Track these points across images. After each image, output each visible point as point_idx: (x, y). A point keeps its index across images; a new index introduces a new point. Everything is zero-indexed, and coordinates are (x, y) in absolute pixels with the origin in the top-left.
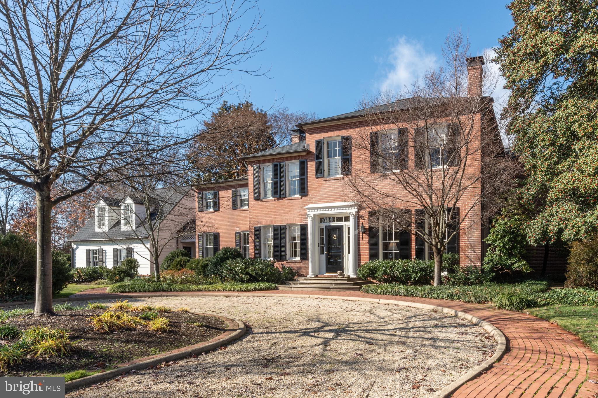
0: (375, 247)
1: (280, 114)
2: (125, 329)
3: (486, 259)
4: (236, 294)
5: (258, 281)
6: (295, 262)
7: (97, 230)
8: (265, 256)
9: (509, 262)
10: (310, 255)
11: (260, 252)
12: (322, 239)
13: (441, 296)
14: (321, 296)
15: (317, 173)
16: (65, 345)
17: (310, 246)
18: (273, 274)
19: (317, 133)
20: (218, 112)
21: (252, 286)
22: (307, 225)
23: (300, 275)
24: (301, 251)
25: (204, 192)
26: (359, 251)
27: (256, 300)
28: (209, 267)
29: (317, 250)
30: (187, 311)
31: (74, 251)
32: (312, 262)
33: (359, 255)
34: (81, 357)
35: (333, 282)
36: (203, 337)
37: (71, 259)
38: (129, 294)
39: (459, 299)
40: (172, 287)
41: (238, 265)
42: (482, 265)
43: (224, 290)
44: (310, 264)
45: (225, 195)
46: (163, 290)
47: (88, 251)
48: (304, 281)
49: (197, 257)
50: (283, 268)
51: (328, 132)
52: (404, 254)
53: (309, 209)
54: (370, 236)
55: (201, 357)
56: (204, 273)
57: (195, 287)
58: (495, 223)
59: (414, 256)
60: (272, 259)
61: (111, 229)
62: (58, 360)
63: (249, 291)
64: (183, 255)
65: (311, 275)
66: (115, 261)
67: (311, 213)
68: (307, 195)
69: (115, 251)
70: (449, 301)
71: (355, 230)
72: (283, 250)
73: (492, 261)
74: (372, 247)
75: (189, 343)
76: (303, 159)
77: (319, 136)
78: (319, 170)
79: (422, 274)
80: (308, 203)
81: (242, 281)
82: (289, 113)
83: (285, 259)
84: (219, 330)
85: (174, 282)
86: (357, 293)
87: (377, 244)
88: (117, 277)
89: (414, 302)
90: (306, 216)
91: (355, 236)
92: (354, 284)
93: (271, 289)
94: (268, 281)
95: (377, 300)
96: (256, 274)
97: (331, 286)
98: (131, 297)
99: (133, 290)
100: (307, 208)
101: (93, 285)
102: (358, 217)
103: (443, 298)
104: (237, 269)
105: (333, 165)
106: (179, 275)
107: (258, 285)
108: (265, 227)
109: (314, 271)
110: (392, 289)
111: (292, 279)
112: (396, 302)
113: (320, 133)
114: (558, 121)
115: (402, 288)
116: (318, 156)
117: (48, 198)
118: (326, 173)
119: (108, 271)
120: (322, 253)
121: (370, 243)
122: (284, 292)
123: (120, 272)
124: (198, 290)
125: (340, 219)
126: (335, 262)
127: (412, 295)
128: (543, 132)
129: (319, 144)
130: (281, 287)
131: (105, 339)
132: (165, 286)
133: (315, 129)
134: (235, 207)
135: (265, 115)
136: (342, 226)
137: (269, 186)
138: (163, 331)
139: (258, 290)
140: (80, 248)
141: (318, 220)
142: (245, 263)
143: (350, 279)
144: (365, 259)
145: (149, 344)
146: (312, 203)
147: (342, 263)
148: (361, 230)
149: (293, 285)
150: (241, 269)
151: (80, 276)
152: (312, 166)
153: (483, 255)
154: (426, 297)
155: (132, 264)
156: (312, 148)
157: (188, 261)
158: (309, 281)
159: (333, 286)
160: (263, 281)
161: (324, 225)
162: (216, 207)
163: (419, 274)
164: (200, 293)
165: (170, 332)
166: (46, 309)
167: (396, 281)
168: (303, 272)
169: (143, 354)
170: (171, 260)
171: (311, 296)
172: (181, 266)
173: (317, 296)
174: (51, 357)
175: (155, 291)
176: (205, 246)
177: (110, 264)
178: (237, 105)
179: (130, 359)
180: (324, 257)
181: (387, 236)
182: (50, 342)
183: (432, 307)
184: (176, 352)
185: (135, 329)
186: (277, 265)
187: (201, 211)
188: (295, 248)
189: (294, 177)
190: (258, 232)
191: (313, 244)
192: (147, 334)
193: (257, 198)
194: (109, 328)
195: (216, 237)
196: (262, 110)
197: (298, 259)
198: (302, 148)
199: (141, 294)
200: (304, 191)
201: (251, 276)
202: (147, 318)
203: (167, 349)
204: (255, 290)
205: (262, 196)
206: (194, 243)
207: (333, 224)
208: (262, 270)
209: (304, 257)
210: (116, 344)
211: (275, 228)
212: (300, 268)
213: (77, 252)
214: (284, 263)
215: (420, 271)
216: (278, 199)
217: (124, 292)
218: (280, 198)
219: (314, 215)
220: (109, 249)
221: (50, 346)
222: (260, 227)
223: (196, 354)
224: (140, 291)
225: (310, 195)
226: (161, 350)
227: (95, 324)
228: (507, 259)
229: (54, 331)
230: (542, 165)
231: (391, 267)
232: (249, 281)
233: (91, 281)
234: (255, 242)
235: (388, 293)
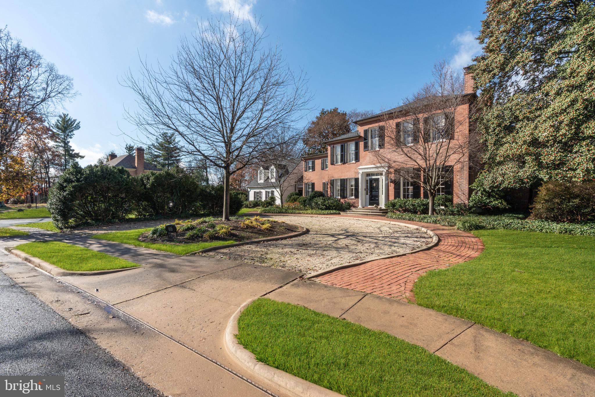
0: (398, 191)
1: (352, 113)
2: (253, 228)
3: (471, 199)
4: (316, 216)
5: (330, 209)
6: (352, 199)
7: (259, 182)
8: (336, 196)
9: (488, 201)
10: (360, 195)
11: (333, 193)
12: (367, 186)
13: (429, 221)
14: (359, 219)
15: (364, 149)
16: (229, 232)
17: (360, 190)
18: (338, 206)
19: (365, 125)
20: (319, 115)
21: (326, 212)
22: (359, 178)
23: (354, 207)
24: (355, 193)
25: (308, 161)
26: (388, 193)
27: (325, 219)
28: (306, 201)
29: (364, 192)
30: (284, 222)
31: (249, 192)
32: (361, 199)
33: (388, 196)
34: (234, 237)
35: (370, 211)
36: (283, 233)
37: (247, 196)
38: (267, 214)
39: (439, 223)
40: (287, 211)
41: (320, 201)
42: (469, 202)
43: (312, 214)
44: (360, 201)
45: (318, 162)
46: (283, 213)
47: (255, 192)
48: (355, 210)
49: (304, 196)
50: (345, 203)
51: (371, 124)
52: (416, 195)
53: (360, 169)
54: (395, 185)
55: (278, 241)
56: (304, 204)
57: (298, 212)
58: (479, 175)
59: (422, 196)
60: (339, 197)
61: (264, 181)
62: (226, 237)
63: (324, 214)
64: (297, 194)
65: (360, 206)
66: (266, 197)
67: (361, 171)
68: (359, 161)
69: (266, 192)
70: (433, 224)
71: (386, 181)
72: (345, 192)
73: (474, 200)
74: (396, 191)
75: (277, 235)
76: (357, 141)
77: (366, 127)
78: (366, 147)
79: (424, 208)
80: (359, 166)
81: (322, 209)
82: (357, 112)
83: (346, 197)
84: (292, 231)
85: (288, 208)
86: (383, 218)
87: (399, 189)
88: (266, 206)
89: (410, 224)
90: (358, 173)
91: (386, 184)
92: (383, 213)
93: (336, 214)
94: (335, 209)
95: (389, 222)
96: (329, 205)
97: (369, 213)
98: (268, 215)
99: (269, 212)
100: (358, 169)
101: (255, 209)
102: (388, 173)
103: (430, 223)
104: (319, 202)
105: (374, 142)
106: (292, 205)
107: (329, 212)
108: (336, 180)
109: (362, 204)
110: (402, 216)
111: (349, 209)
112: (399, 223)
113: (367, 125)
114: (505, 110)
115: (407, 215)
116: (365, 139)
117: (229, 172)
118: (370, 148)
119: (262, 202)
120: (367, 194)
121: (395, 188)
122: (343, 216)
123: (267, 203)
124: (299, 213)
125: (377, 175)
126: (375, 200)
127: (413, 220)
128: (493, 118)
129: (366, 132)
130: (342, 213)
131: (244, 231)
132: (284, 211)
133: (363, 123)
134: (323, 169)
135: (346, 114)
136: (379, 179)
137: (339, 157)
138: (267, 229)
139: (329, 214)
140: (252, 190)
141: (365, 175)
142: (324, 200)
143: (381, 209)
144: (392, 198)
145: (260, 234)
146: (361, 165)
147: (378, 200)
148: (389, 181)
149: (348, 212)
150: (322, 202)
151: (250, 205)
152: (362, 144)
153: (470, 196)
154: (420, 222)
155: (273, 199)
156: (362, 135)
157: (298, 198)
158: (357, 210)
159: (370, 213)
160: (332, 209)
161: (368, 178)
162: (313, 169)
163: (422, 207)
164: (299, 215)
165: (270, 230)
166: (227, 218)
167: (408, 212)
168: (356, 205)
169: (256, 238)
170: (290, 197)
171: (354, 218)
172: (295, 200)
173: (357, 219)
174: (224, 236)
175: (279, 213)
176: (307, 190)
177: (264, 199)
178: (329, 110)
179: (251, 239)
180: (368, 196)
181: (406, 184)
182: (224, 230)
183: (416, 227)
184: (269, 238)
185: (257, 228)
186: (342, 200)
187: (306, 171)
188: (352, 191)
189: (352, 151)
190: (332, 182)
191: (361, 189)
192: (260, 230)
193: (332, 164)
194: (247, 226)
195: (313, 185)
196: (344, 111)
197: (353, 197)
198: (357, 135)
199: (272, 214)
200: (357, 159)
201: (326, 206)
202: (263, 224)
203: (266, 237)
204: (328, 214)
205: (335, 162)
206: (302, 188)
207: (373, 177)
208: (332, 203)
209: (357, 196)
210: (247, 233)
211: (341, 180)
212: (354, 203)
213: (250, 193)
214: (346, 199)
215: (422, 206)
216: (343, 164)
217: (266, 213)
218: (344, 163)
219: (363, 172)
220: (263, 191)
221: (224, 232)
222: (333, 180)
223: (277, 240)
224: (272, 213)
225: (360, 161)
226: (264, 237)
227: (242, 225)
228: (486, 199)
229: (227, 227)
230: (491, 140)
231: (405, 203)
232: (326, 209)
233: (255, 207)
234: (330, 188)
235: (399, 218)
